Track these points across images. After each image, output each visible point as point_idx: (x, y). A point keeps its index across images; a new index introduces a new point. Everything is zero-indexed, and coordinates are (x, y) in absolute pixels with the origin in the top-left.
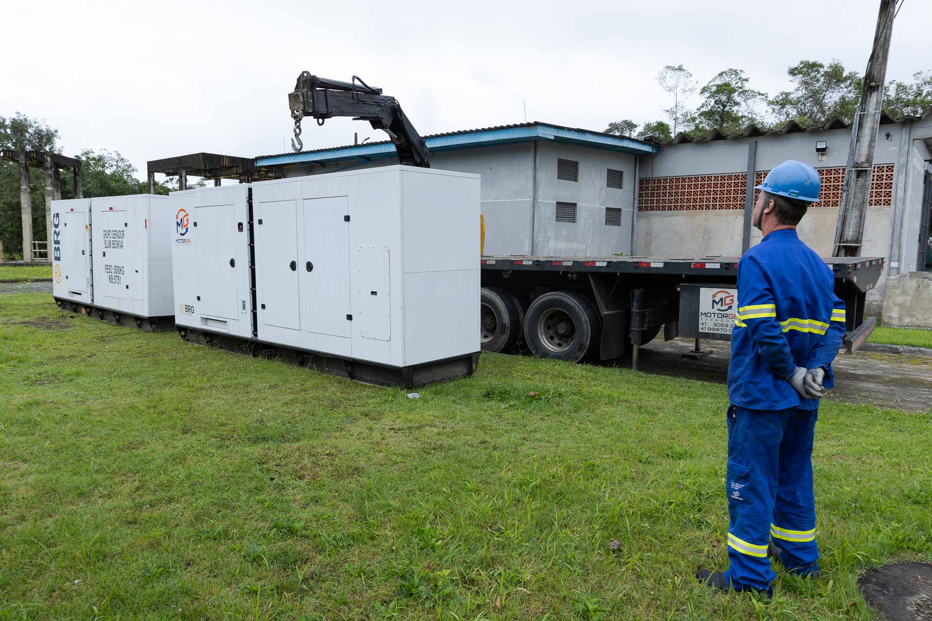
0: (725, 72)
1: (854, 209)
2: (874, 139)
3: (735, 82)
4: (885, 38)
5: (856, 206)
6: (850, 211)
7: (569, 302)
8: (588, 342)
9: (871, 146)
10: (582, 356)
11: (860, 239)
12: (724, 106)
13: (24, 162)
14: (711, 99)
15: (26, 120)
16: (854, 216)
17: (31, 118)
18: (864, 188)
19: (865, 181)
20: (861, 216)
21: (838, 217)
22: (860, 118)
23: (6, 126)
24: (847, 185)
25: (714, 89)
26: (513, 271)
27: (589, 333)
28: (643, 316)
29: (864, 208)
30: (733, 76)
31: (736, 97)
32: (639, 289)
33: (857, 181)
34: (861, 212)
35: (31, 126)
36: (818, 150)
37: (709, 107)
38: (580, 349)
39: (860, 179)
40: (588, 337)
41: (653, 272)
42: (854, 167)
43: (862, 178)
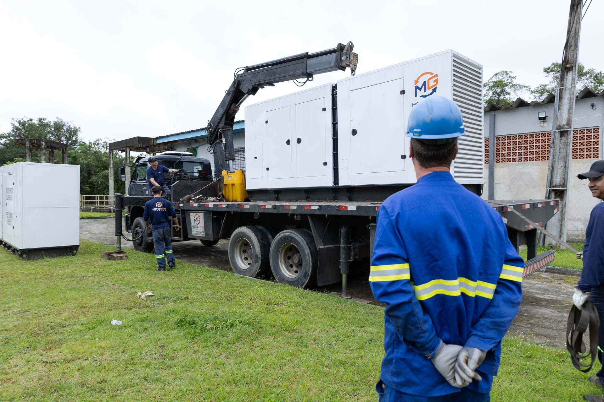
0: (498, 73)
1: (560, 161)
2: (571, 107)
3: (506, 79)
4: (575, 31)
5: (561, 158)
6: (556, 163)
7: (297, 238)
8: (310, 271)
9: (570, 113)
10: (307, 282)
11: (565, 184)
12: (500, 96)
13: (28, 146)
14: (490, 91)
15: (62, 122)
16: (560, 166)
17: (65, 121)
18: (566, 144)
19: (567, 139)
20: (565, 166)
21: (548, 167)
22: (560, 91)
23: (51, 126)
24: (553, 143)
25: (492, 84)
26: (260, 213)
27: (311, 264)
28: (348, 250)
29: (567, 160)
30: (505, 75)
31: (507, 89)
32: (345, 228)
33: (561, 139)
34: (565, 163)
35: (64, 126)
36: (540, 119)
37: (489, 97)
38: (305, 276)
39: (563, 138)
40: (310, 267)
41: (349, 214)
42: (557, 129)
43: (565, 137)
